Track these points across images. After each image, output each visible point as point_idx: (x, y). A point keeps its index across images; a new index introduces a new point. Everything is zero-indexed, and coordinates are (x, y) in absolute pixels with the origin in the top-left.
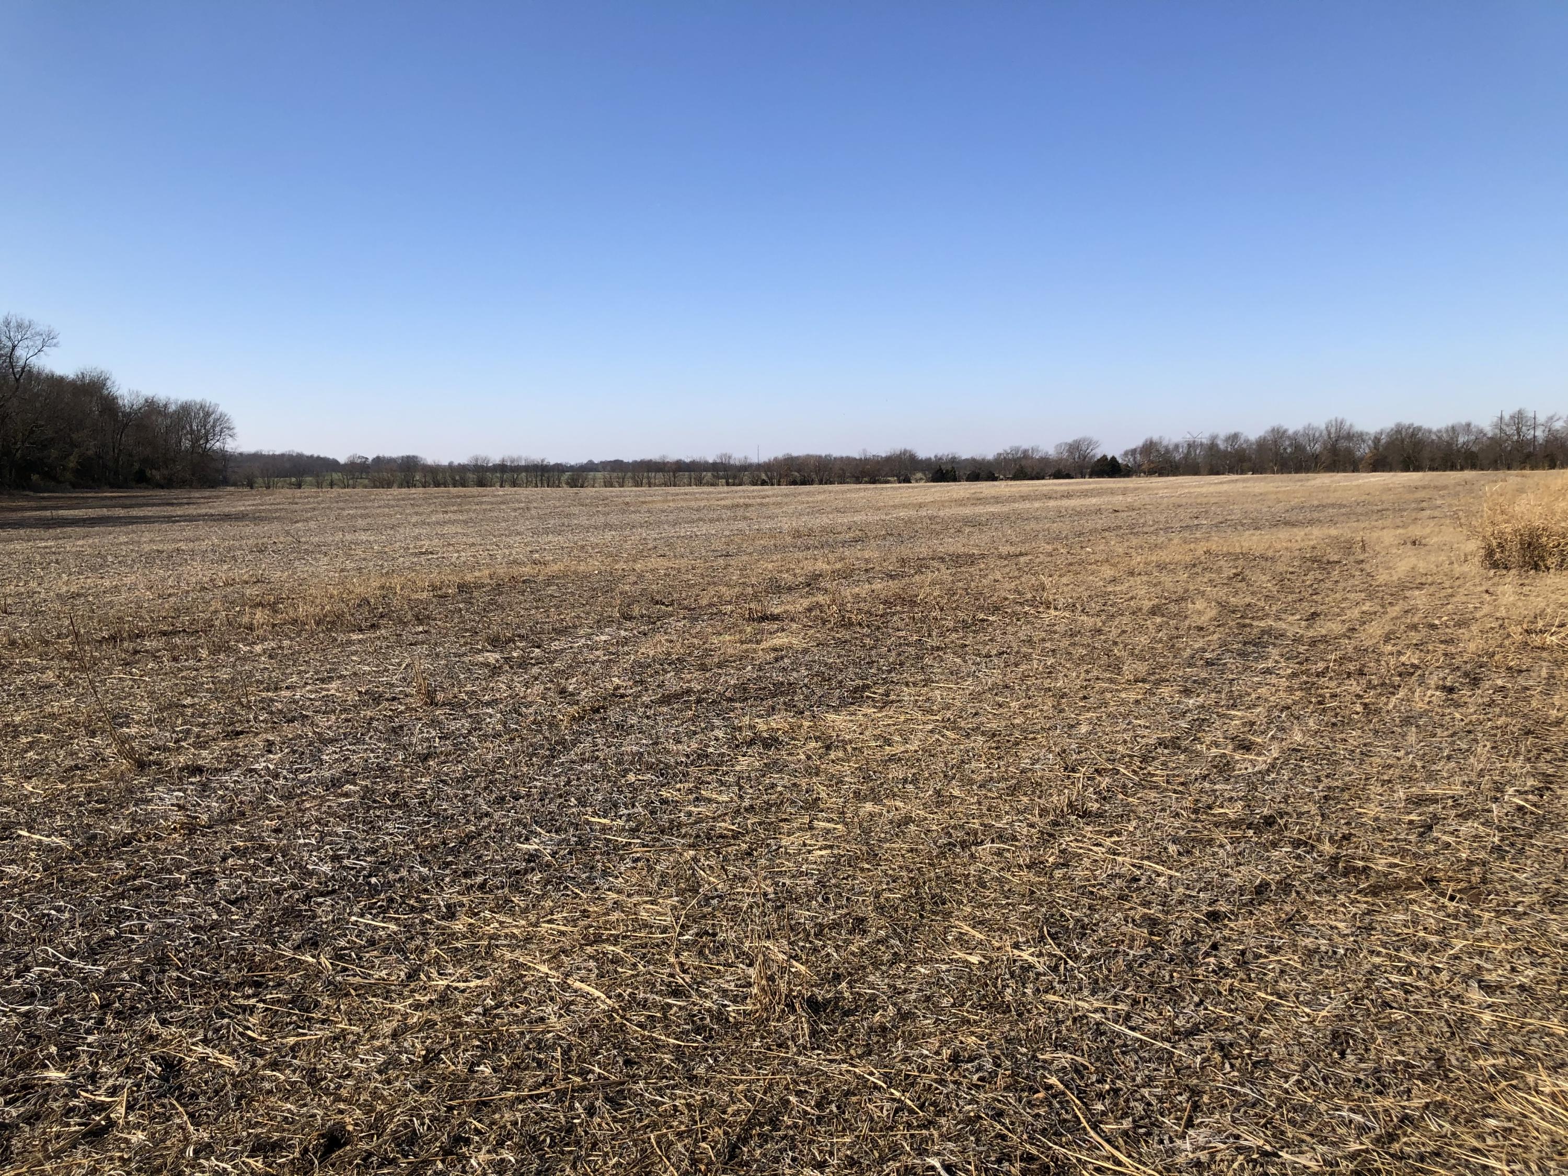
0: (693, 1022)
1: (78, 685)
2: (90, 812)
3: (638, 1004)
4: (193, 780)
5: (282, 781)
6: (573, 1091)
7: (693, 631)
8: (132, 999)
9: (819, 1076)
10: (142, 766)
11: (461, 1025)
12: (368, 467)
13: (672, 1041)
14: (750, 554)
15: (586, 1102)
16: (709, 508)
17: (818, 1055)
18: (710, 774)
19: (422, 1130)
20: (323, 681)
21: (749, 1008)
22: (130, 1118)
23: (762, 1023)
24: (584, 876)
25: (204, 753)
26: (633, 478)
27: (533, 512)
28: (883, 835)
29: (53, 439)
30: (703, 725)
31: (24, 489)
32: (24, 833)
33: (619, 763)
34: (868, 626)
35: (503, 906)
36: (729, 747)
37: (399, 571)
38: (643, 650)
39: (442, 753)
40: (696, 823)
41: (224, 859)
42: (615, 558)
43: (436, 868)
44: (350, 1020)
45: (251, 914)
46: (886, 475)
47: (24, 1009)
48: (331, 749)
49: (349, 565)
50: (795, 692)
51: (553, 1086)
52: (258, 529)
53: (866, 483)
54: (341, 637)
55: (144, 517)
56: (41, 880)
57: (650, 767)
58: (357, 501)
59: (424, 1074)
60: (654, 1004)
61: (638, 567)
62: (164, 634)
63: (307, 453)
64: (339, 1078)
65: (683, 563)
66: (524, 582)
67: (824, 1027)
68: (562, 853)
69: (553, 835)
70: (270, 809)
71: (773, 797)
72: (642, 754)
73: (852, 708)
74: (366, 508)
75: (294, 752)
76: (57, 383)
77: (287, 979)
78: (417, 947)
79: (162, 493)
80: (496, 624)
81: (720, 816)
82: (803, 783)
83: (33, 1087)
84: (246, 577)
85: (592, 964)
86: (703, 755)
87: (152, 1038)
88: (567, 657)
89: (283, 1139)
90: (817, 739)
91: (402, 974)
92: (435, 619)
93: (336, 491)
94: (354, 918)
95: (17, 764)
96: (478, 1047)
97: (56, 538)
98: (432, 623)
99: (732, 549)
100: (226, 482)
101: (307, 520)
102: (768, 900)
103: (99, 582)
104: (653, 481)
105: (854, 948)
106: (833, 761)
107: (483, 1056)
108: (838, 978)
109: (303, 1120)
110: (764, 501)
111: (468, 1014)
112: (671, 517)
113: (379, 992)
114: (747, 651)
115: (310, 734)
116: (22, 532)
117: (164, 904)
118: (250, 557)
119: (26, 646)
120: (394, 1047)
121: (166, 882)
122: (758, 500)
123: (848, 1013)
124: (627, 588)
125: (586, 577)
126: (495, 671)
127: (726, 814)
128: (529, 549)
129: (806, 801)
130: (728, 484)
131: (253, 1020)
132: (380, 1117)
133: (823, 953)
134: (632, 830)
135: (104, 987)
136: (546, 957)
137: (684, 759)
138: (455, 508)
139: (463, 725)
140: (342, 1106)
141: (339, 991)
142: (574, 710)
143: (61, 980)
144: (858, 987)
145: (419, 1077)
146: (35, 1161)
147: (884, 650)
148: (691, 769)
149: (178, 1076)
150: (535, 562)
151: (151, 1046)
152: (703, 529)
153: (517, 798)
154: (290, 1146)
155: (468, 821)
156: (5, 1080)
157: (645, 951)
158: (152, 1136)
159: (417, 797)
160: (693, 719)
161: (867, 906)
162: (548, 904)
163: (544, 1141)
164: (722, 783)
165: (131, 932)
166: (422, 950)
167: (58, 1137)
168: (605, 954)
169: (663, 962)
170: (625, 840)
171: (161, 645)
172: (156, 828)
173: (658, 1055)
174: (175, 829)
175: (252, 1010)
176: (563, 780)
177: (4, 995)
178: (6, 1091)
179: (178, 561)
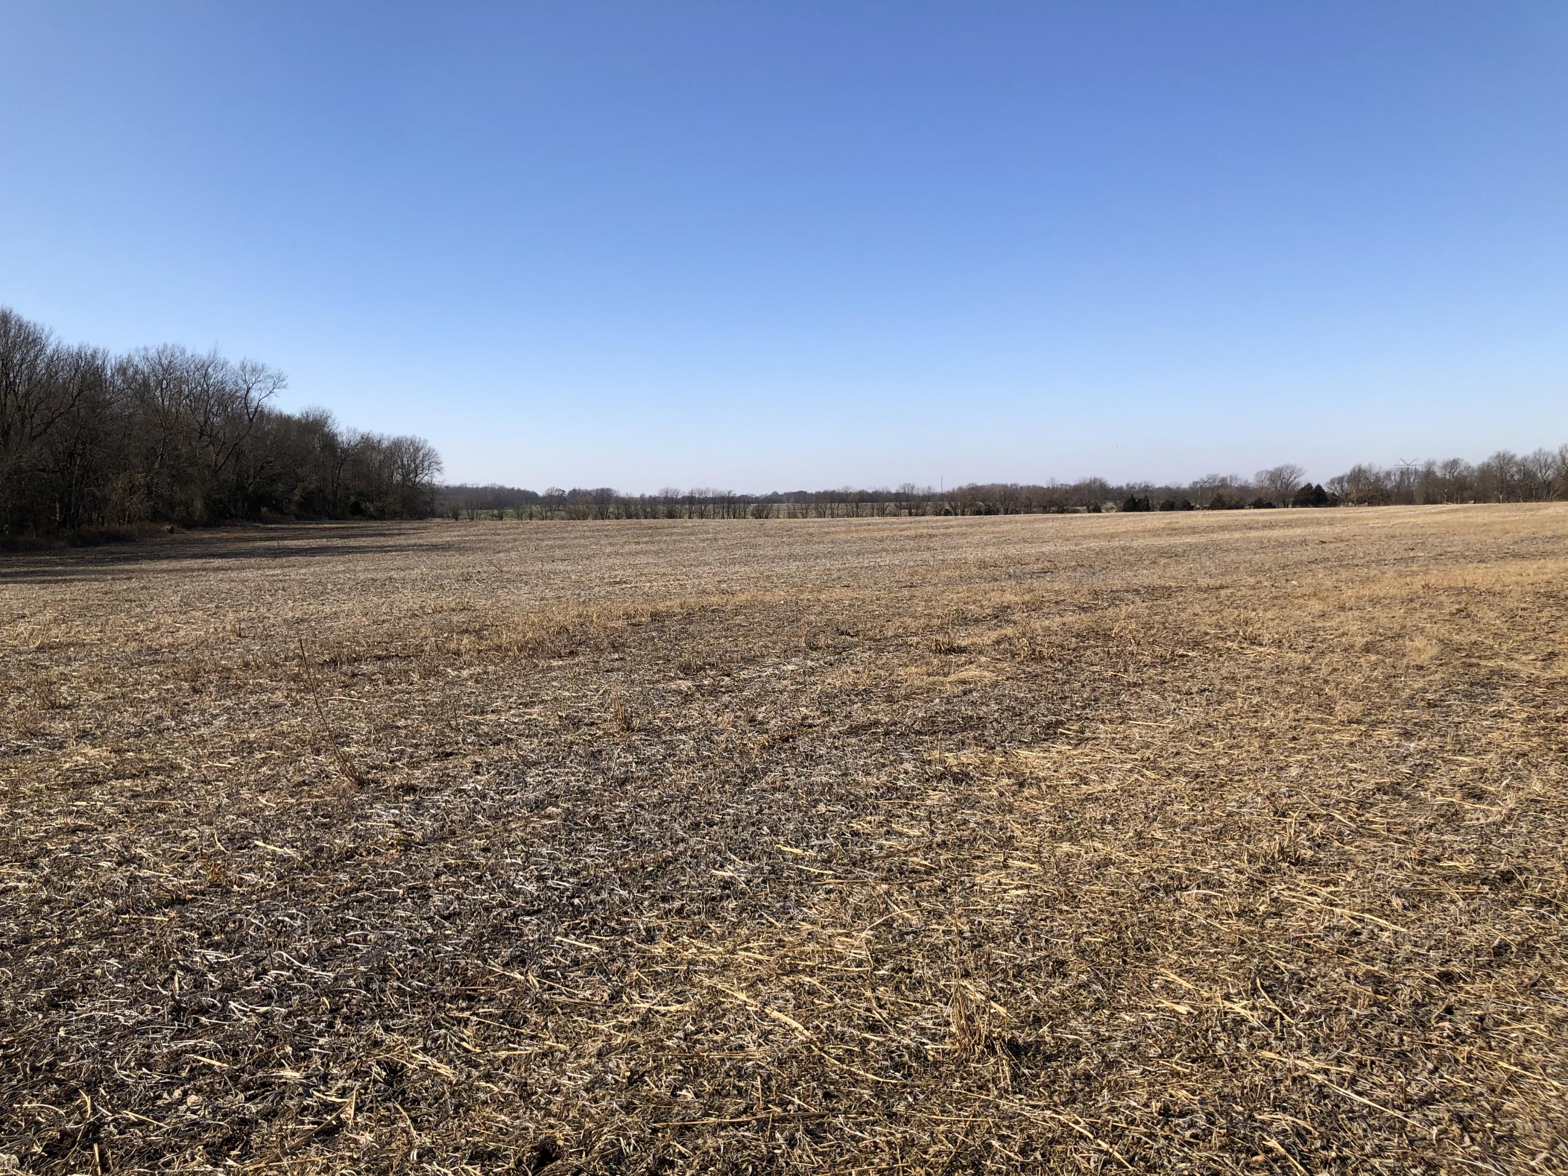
0: (892, 1058)
1: (304, 705)
2: (317, 826)
3: (836, 1037)
4: (407, 798)
5: (489, 802)
6: (773, 1121)
7: (879, 663)
8: (358, 1005)
9: (1021, 1121)
10: (362, 783)
11: (663, 1048)
12: (565, 499)
13: (870, 1076)
14: (935, 585)
15: (786, 1133)
16: (893, 539)
17: (1021, 1099)
18: (901, 807)
19: (628, 1150)
20: (526, 705)
21: (948, 1047)
22: (359, 1120)
23: (961, 1063)
24: (778, 905)
25: (417, 773)
26: (816, 509)
27: (720, 543)
28: (1081, 877)
29: (280, 474)
30: (892, 758)
31: (254, 520)
32: (260, 843)
33: (809, 793)
34: (1060, 660)
35: (700, 931)
36: (919, 781)
37: (595, 600)
38: (829, 680)
39: (638, 778)
40: (888, 856)
41: (437, 876)
42: (801, 588)
43: (635, 891)
44: (557, 1037)
45: (463, 929)
46: (1075, 505)
47: (263, 1009)
48: (534, 771)
49: (549, 594)
50: (985, 727)
51: (754, 1115)
52: (463, 559)
53: (1054, 512)
54: (542, 664)
55: (359, 547)
56: (275, 888)
57: (840, 798)
58: (554, 532)
59: (629, 1094)
60: (852, 1038)
61: (823, 597)
62: (379, 658)
63: (509, 485)
64: (549, 1093)
65: (867, 593)
66: (713, 611)
67: (1026, 1071)
68: (756, 881)
69: (747, 863)
70: (479, 829)
71: (966, 833)
72: (831, 785)
73: (1045, 745)
74: (564, 539)
75: (500, 774)
76: (285, 422)
77: (498, 994)
78: (619, 969)
79: (375, 524)
80: (687, 652)
81: (911, 851)
82: (997, 820)
83: (270, 1085)
84: (453, 605)
85: (789, 994)
86: (892, 788)
87: (377, 1044)
88: (756, 686)
89: (498, 1149)
90: (1009, 775)
91: (605, 995)
92: (629, 647)
93: (535, 522)
94: (558, 938)
95: (252, 778)
96: (680, 1071)
97: (282, 567)
98: (628, 650)
99: (917, 579)
100: (433, 514)
101: (508, 551)
102: (964, 938)
103: (321, 608)
104: (835, 511)
105: (1054, 992)
106: (1027, 799)
107: (685, 1081)
108: (1038, 1021)
109: (517, 1132)
110: (948, 531)
111: (669, 1038)
112: (855, 548)
113: (584, 1011)
114: (934, 683)
115: (515, 757)
116: (253, 561)
117: (384, 916)
118: (457, 586)
119: (258, 668)
120: (599, 1067)
121: (386, 896)
122: (942, 531)
123: (1049, 1058)
124: (812, 618)
125: (772, 607)
126: (687, 698)
127: (918, 849)
128: (717, 579)
129: (999, 839)
130: (910, 514)
131: (468, 1032)
132: (589, 1134)
133: (1022, 995)
134: (823, 861)
135: (333, 993)
136: (744, 985)
137: (873, 792)
138: (647, 539)
139: (658, 750)
140: (552, 1121)
141: (546, 1009)
142: (763, 738)
143: (295, 983)
144: (1060, 1032)
145: (624, 1098)
146: (273, 1157)
147: (1077, 685)
148: (881, 802)
149: (401, 1082)
150: (723, 592)
151: (376, 1051)
152: (887, 560)
153: (711, 825)
154: (505, 1156)
155: (665, 846)
156: (246, 1077)
157: (840, 983)
158: (378, 1138)
159: (616, 820)
160: (881, 751)
161: (1067, 949)
162: (744, 932)
163: (747, 1169)
164: (913, 818)
165: (355, 942)
166: (624, 972)
167: (293, 1134)
168: (802, 985)
169: (859, 996)
170: (817, 871)
171: (376, 669)
172: (376, 843)
173: (857, 1090)
174: (392, 845)
175: (466, 1022)
176: (755, 808)
177: (244, 995)
178: (246, 1088)
179: (391, 589)
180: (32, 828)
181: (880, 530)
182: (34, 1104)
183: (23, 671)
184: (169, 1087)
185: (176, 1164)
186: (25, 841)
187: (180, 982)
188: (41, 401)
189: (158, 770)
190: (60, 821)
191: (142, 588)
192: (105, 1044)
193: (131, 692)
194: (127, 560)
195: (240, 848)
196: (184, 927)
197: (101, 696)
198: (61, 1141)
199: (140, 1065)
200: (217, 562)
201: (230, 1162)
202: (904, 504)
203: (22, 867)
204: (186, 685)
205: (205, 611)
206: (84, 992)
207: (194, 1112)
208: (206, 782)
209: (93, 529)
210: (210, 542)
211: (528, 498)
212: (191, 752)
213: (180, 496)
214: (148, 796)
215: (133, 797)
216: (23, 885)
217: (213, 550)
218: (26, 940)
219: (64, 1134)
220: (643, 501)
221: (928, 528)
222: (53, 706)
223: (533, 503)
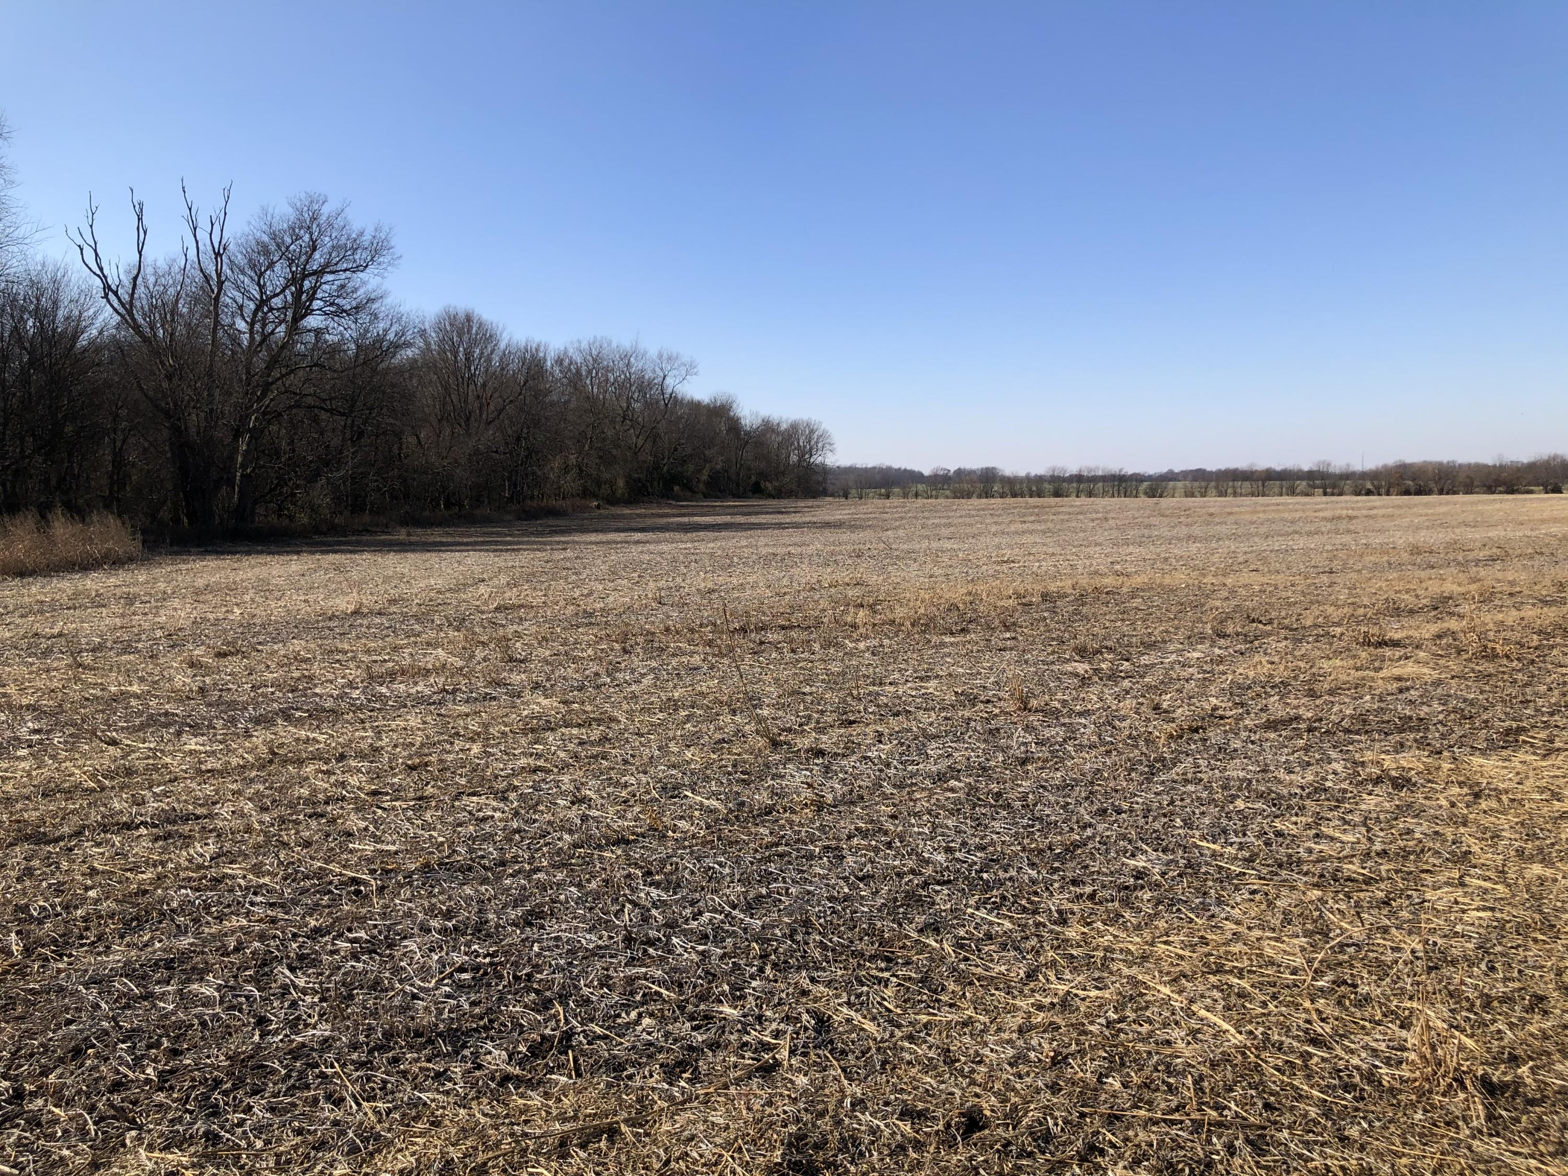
0: (1340, 1078)
1: (719, 669)
2: (737, 781)
3: (1273, 1046)
4: (816, 761)
5: (893, 771)
6: (1209, 1124)
7: (1297, 653)
8: (785, 954)
9: (1500, 1167)
10: (775, 744)
11: (1085, 1033)
12: (950, 478)
13: (1315, 1093)
14: (1359, 571)
15: (1224, 1139)
16: (1307, 520)
17: (1498, 1143)
18: (1331, 810)
19: (1056, 1130)
20: (922, 679)
21: (1407, 1074)
22: (793, 1062)
23: (1422, 1094)
24: (1197, 901)
25: (824, 738)
26: (1217, 487)
27: (1111, 522)
28: (1559, 904)
29: (691, 456)
30: (1317, 756)
31: (668, 498)
32: (689, 794)
33: (1225, 787)
34: (1518, 659)
35: (1115, 919)
36: (1351, 783)
37: (984, 578)
38: (1241, 670)
39: (1039, 758)
40: (1318, 861)
41: (850, 837)
42: (1203, 572)
43: (1044, 872)
44: (975, 1008)
45: (877, 892)
46: (1529, 484)
47: (701, 948)
48: (934, 745)
49: (937, 571)
50: (1427, 729)
51: (1188, 1115)
52: (854, 536)
53: (1501, 493)
54: (935, 639)
55: (760, 524)
56: (704, 836)
57: (1261, 796)
58: (939, 511)
59: (1053, 1074)
60: (1292, 1050)
61: (1229, 581)
62: (783, 628)
63: (896, 465)
64: (973, 1062)
65: (1280, 579)
66: (1107, 593)
67: (1504, 1113)
68: (1171, 874)
69: (1161, 854)
70: (885, 796)
71: (1411, 843)
72: (1250, 781)
73: (1505, 753)
74: (949, 517)
75: (902, 744)
76: (695, 406)
77: (915, 958)
78: (1033, 948)
79: (774, 502)
80: (1083, 635)
81: (1346, 857)
82: (1449, 832)
83: (712, 1018)
84: (847, 580)
85: (1217, 994)
86: (1319, 789)
87: (805, 993)
88: (1159, 673)
89: (927, 1110)
90: (1461, 784)
91: (1021, 972)
92: (1021, 627)
93: (920, 501)
94: (970, 910)
95: (679, 733)
96: (1105, 1058)
97: (693, 541)
98: (1019, 630)
99: (1337, 565)
100: (825, 493)
101: (896, 528)
102: (1418, 958)
103: (729, 580)
104: (1239, 490)
105: (1532, 1029)
106: (1485, 812)
107: (1111, 1069)
108: (1514, 1060)
109: (944, 1096)
110: (1372, 512)
111: (1092, 1023)
112: (1263, 530)
113: (1001, 986)
114: (1363, 679)
115: (915, 729)
116: (667, 535)
117: (803, 872)
118: (850, 562)
119: (677, 632)
120: (1020, 1043)
121: (803, 853)
122: (1365, 512)
123: (1532, 1102)
124: (1218, 603)
125: (1172, 590)
126: (1085, 681)
127: (1353, 856)
128: (1110, 560)
129: (1453, 853)
130: (1325, 494)
131: (889, 992)
132: (1015, 1108)
133: (1492, 1028)
134: (1245, 860)
135: (762, 940)
136: (1166, 978)
137: (1298, 791)
138: (1033, 518)
139: (1056, 732)
140: (978, 1090)
141: (964, 980)
142: (1170, 728)
143: (727, 927)
144: (1542, 1075)
145: (1050, 1077)
146: (720, 1085)
147: (1543, 688)
148: (1308, 802)
149: (828, 1032)
150: (1118, 574)
151: (804, 1000)
152: (1301, 543)
153: (1119, 812)
154: (934, 1117)
155: (1072, 830)
156: (690, 1008)
157: (1275, 990)
158: (812, 1082)
159: (1019, 799)
160: (1306, 749)
161: (1546, 983)
162: (1162, 924)
163: (1183, 1170)
164: (1346, 822)
165: (778, 894)
166: (1038, 952)
167: (736, 1067)
168: (1231, 986)
169: (1297, 1006)
170: (1239, 870)
171: (781, 638)
172: (791, 801)
173: (1302, 1106)
174: (806, 804)
175: (887, 983)
176: (1165, 800)
177: (685, 932)
178: (692, 1018)
179: (790, 564)
180: (501, 766)
181: (1290, 511)
182: (517, 1009)
183: (485, 628)
184: (627, 1007)
185: (638, 1078)
186: (496, 777)
187: (629, 915)
188: (495, 390)
189: (599, 721)
190: (523, 762)
191: (576, 558)
192: (571, 963)
193: (573, 650)
194: (562, 532)
195: (672, 797)
196: (630, 865)
197: (548, 653)
198: (541, 1044)
199: (602, 985)
200: (638, 536)
201: (683, 1084)
202: (1317, 482)
203: (495, 799)
204: (617, 646)
205: (629, 579)
206: (552, 914)
207: (649, 1034)
208: (640, 735)
209: (535, 504)
210: (630, 517)
211: (916, 477)
212: (625, 707)
213: (606, 476)
214: (592, 744)
215: (580, 744)
216: (498, 815)
217: (634, 525)
218: (503, 863)
219: (543, 1037)
220: (1028, 479)
221: (1347, 509)
222: (511, 660)
223: (917, 482)
